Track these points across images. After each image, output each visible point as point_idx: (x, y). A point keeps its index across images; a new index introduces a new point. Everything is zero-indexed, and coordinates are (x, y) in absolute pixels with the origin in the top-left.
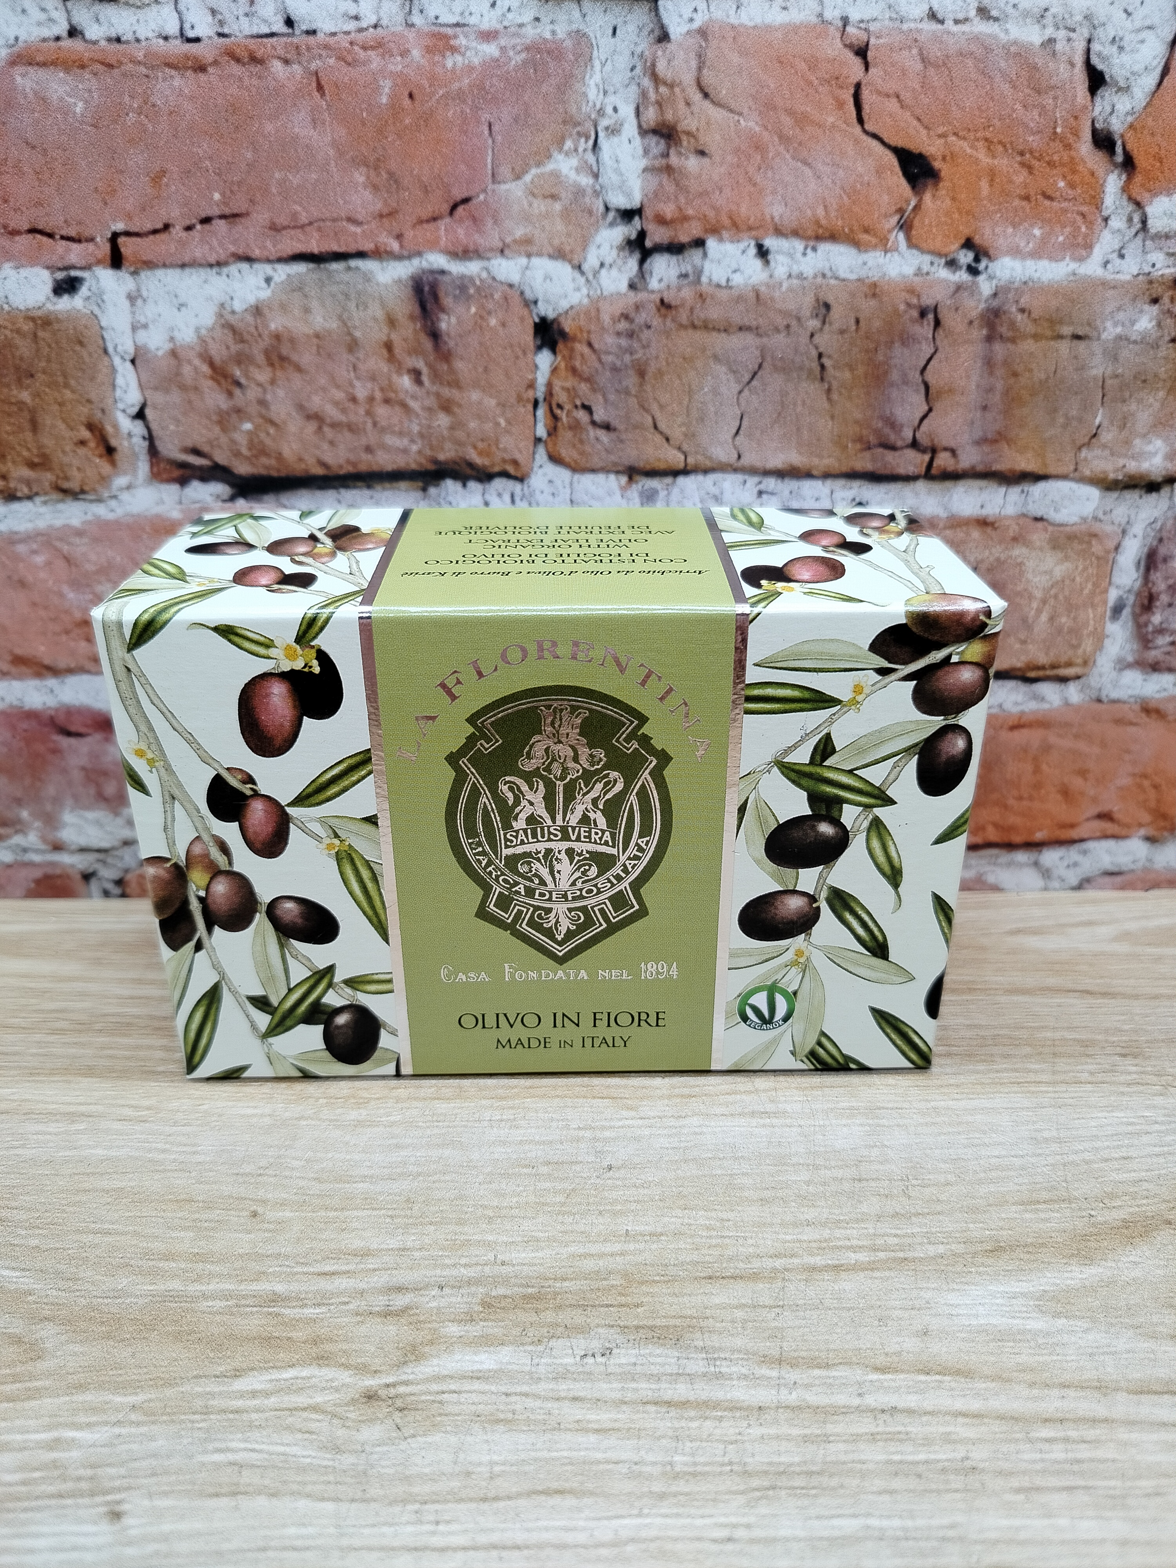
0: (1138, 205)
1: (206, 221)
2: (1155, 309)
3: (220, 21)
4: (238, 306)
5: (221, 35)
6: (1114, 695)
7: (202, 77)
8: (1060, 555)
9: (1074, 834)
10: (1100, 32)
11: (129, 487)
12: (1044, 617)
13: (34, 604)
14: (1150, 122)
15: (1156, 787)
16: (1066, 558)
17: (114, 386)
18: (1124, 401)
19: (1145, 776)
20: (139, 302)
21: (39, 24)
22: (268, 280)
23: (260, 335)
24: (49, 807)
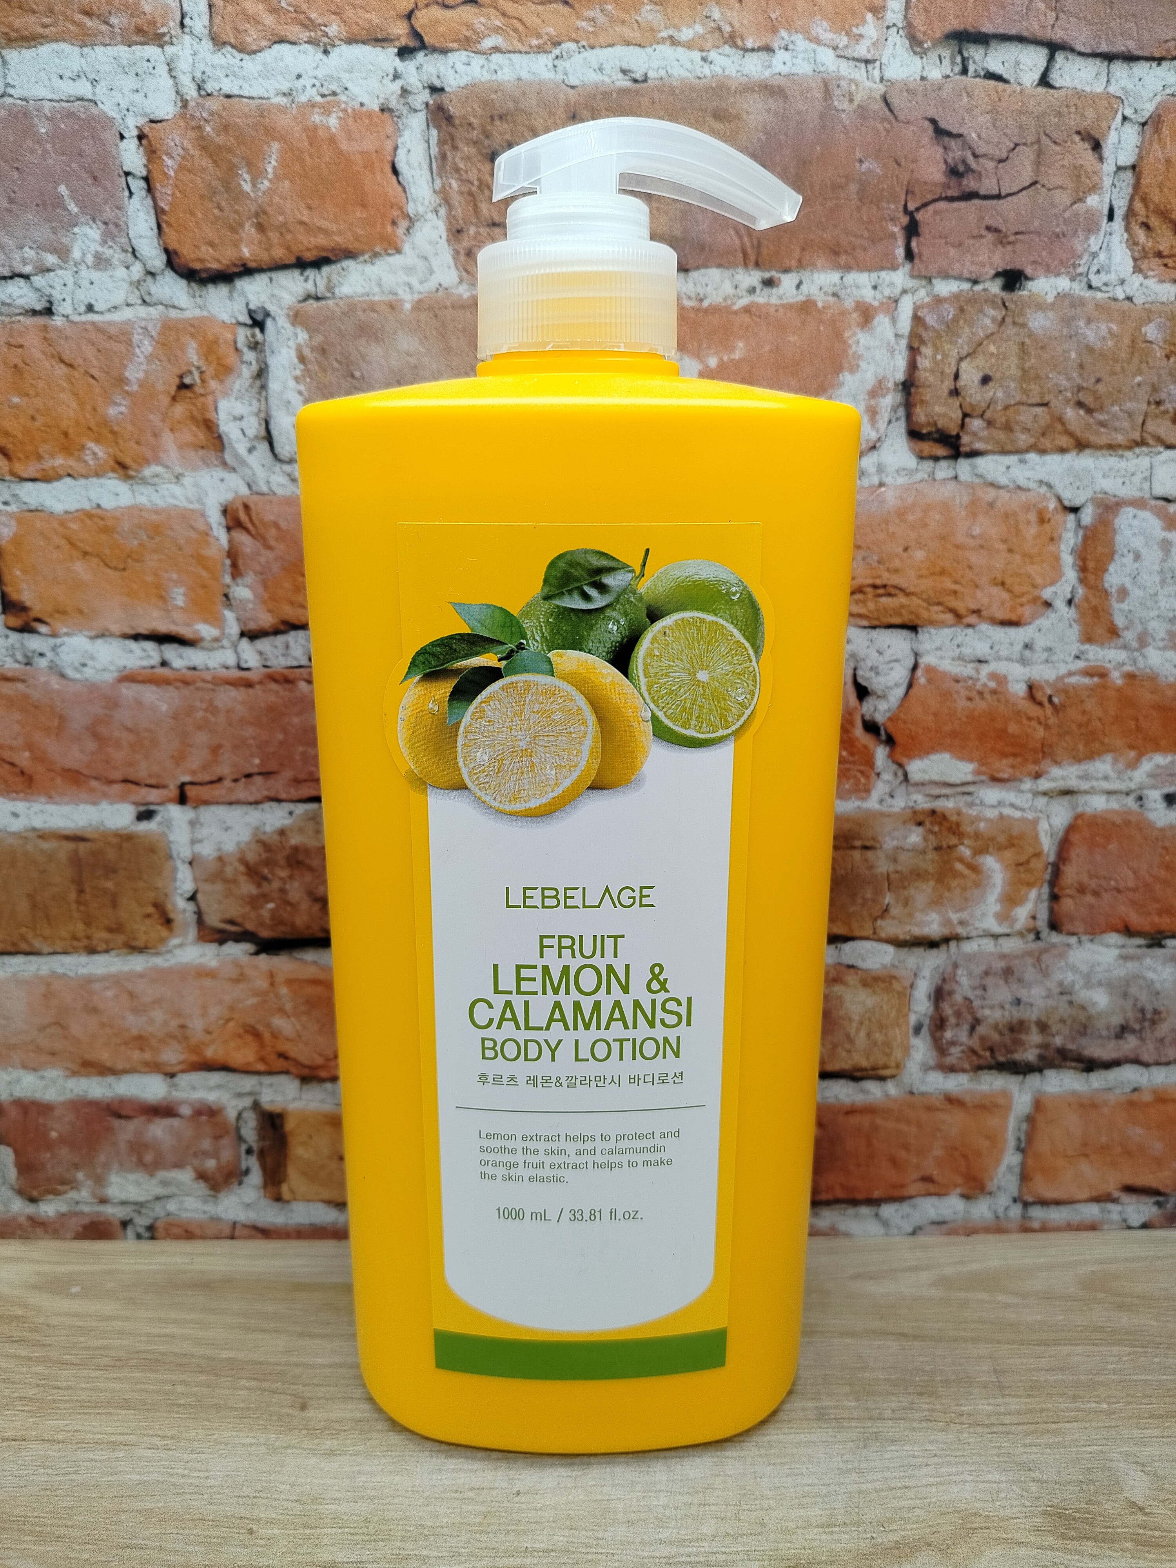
0: (901, 765)
1: (248, 776)
2: (920, 830)
3: (266, 659)
4: (268, 829)
5: (265, 666)
6: (923, 1089)
7: (251, 691)
8: (869, 991)
9: (905, 1193)
10: (862, 664)
11: (181, 946)
12: (862, 1034)
13: (102, 1025)
14: (902, 715)
15: (965, 1157)
16: (874, 993)
17: (175, 879)
18: (904, 888)
19: (956, 1149)
20: (198, 826)
21: (141, 658)
22: (291, 813)
23: (284, 847)
24: (99, 1170)
